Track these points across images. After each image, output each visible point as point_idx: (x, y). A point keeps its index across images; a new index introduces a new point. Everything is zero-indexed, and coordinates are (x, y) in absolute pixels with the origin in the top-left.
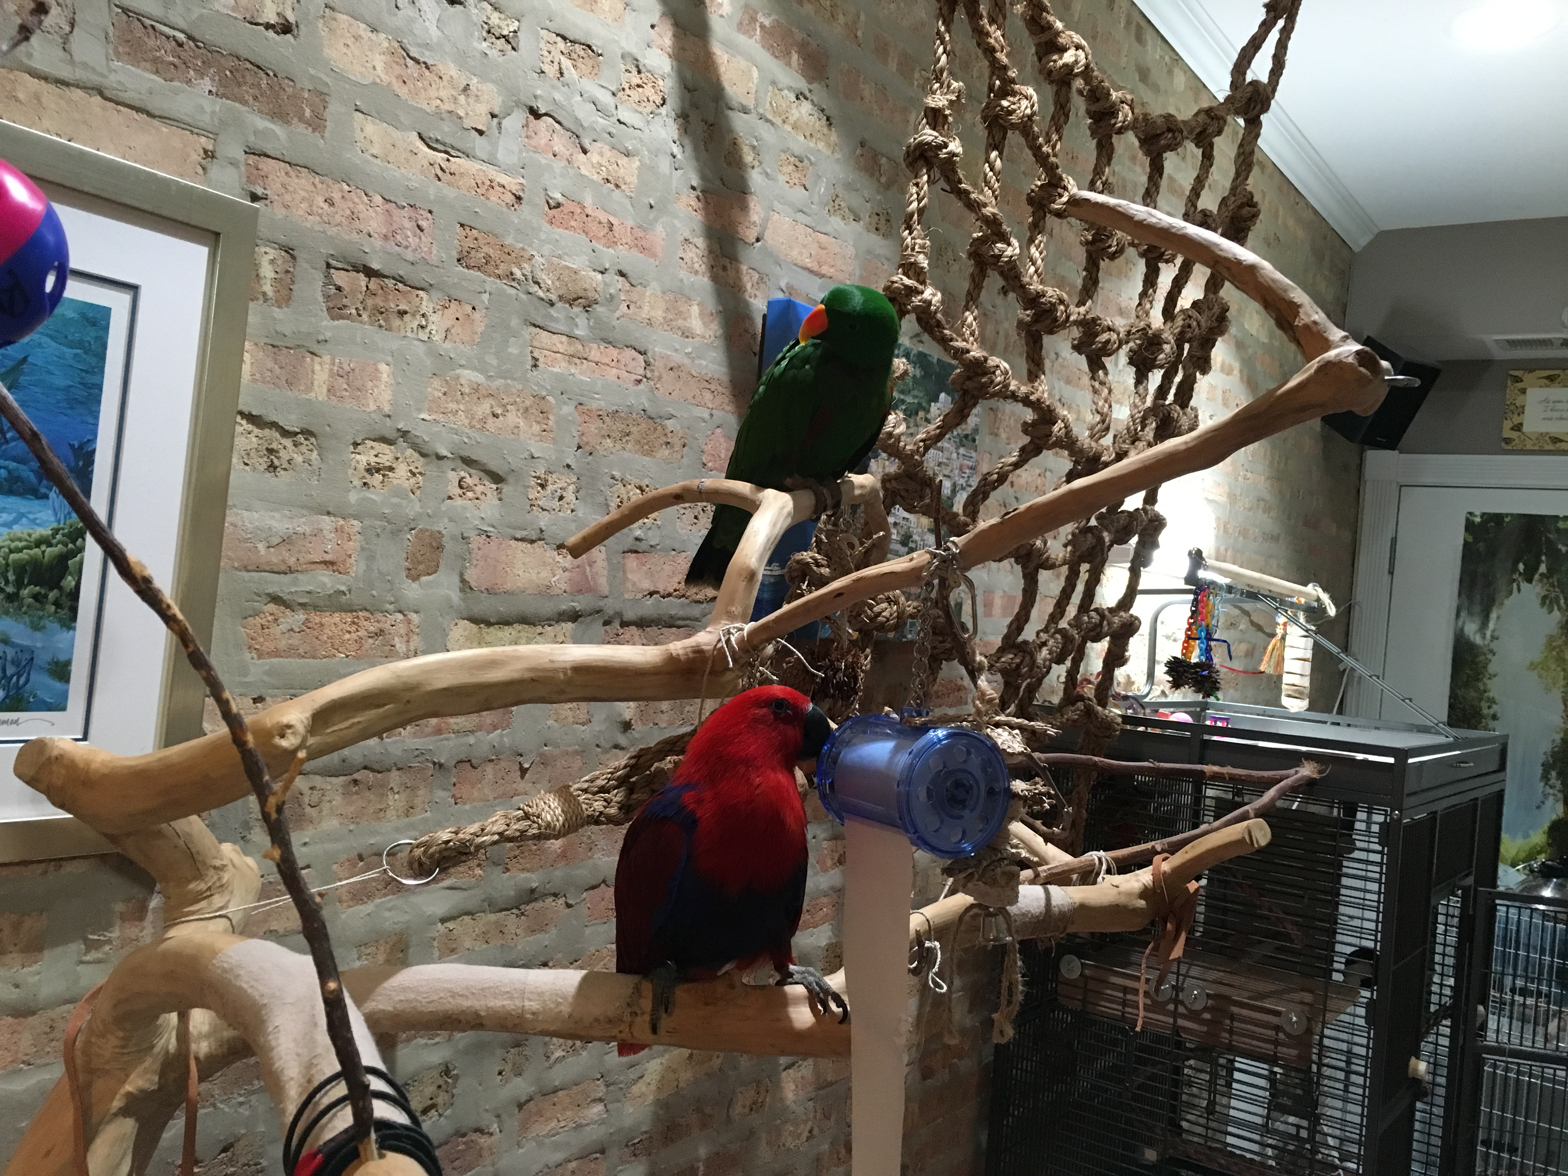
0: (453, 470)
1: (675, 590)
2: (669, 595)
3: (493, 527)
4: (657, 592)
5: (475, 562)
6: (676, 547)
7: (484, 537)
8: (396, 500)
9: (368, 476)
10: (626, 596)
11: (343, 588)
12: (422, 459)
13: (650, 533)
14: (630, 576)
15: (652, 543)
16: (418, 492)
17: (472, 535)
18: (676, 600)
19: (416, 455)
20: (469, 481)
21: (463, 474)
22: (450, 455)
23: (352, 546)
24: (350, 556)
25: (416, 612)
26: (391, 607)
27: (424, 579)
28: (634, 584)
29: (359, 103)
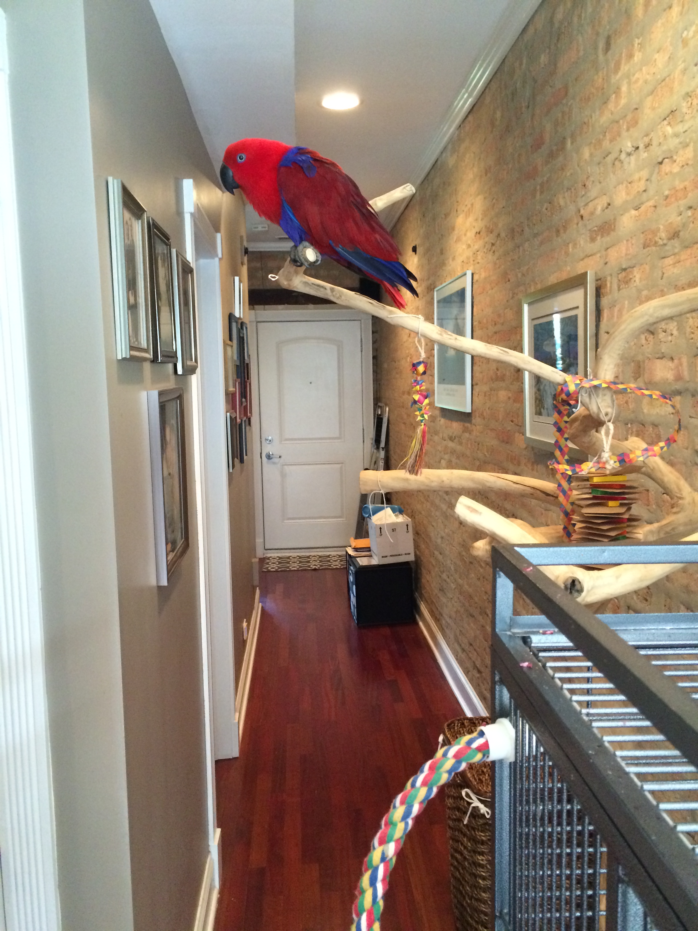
0: (643, 334)
5: (646, 371)
8: (629, 351)
16: (635, 346)
20: (647, 337)
21: (646, 334)
23: (620, 370)
29: (621, 213)
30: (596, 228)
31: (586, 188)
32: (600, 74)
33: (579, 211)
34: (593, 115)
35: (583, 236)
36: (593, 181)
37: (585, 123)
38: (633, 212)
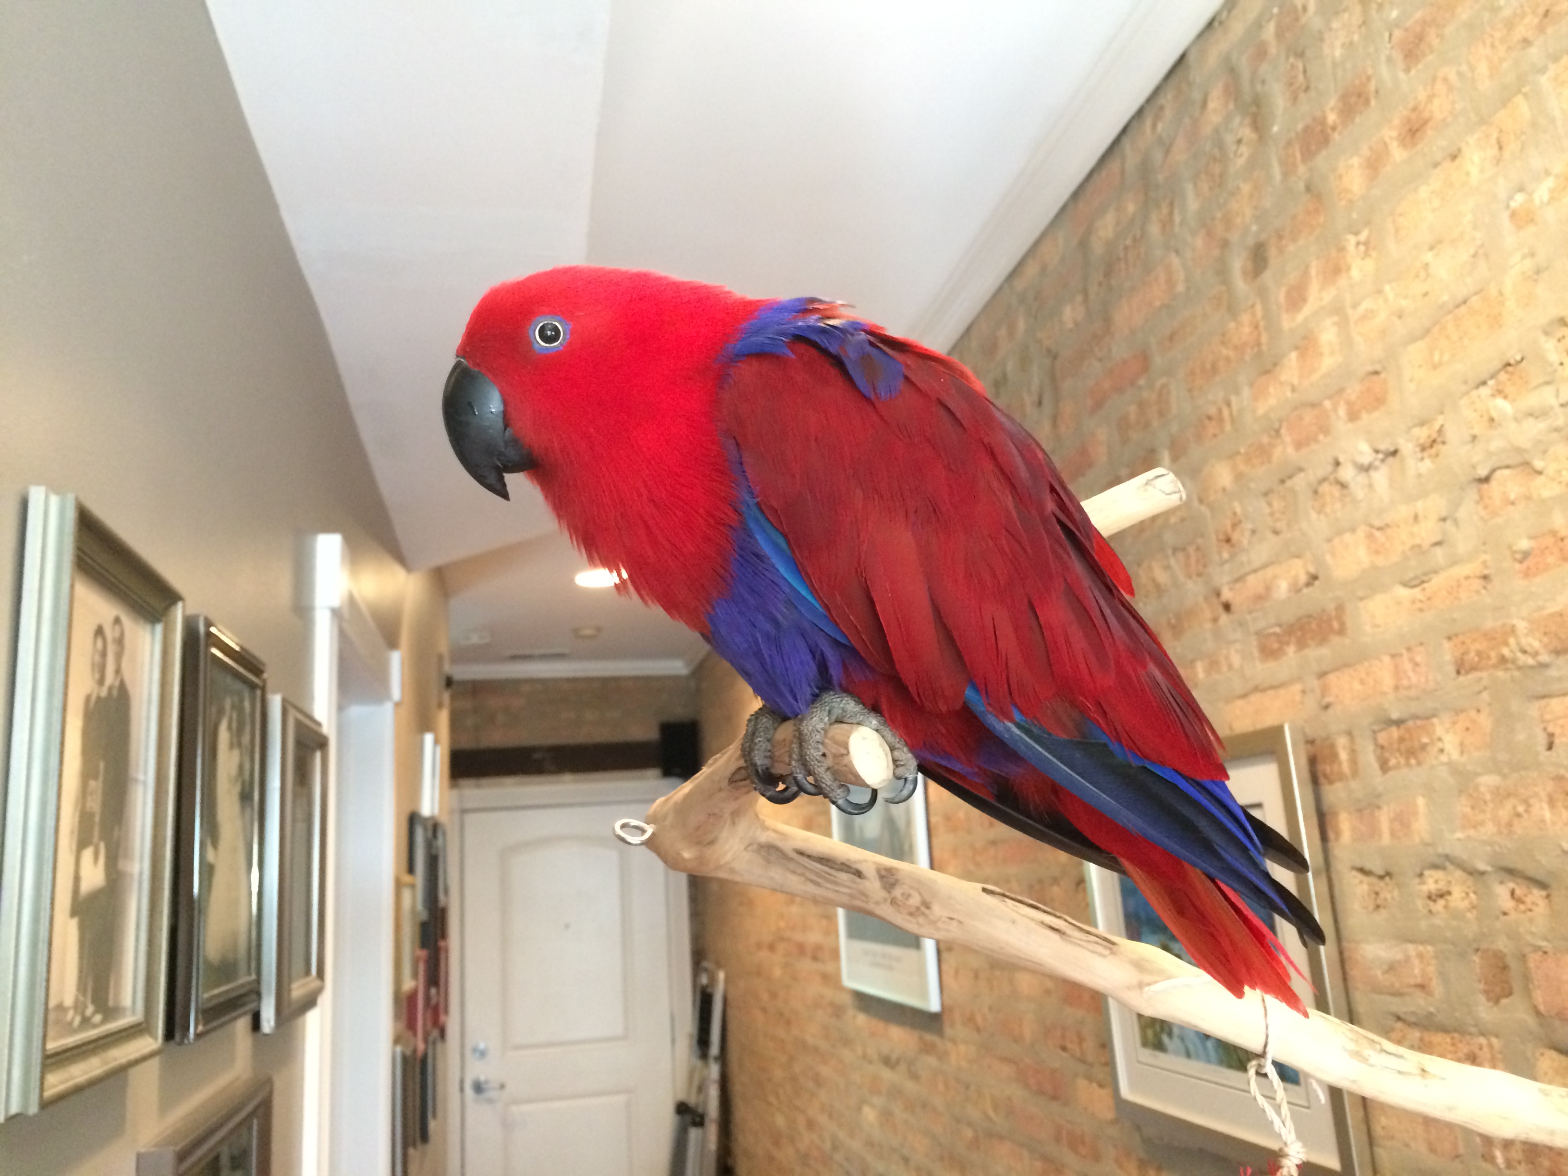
0: (1502, 883)
3: (1546, 939)
5: (1536, 983)
7: (1540, 953)
8: (1454, 923)
9: (1431, 904)
11: (1432, 1009)
12: (1470, 878)
16: (1474, 912)
17: (1527, 950)
19: (1464, 875)
20: (1518, 892)
21: (1511, 885)
22: (1489, 868)
23: (1431, 969)
24: (1431, 979)
25: (1497, 1036)
26: (1473, 1030)
27: (1504, 1001)
29: (1360, 593)
30: (1277, 630)
31: (1233, 546)
32: (1245, 318)
33: (1218, 594)
34: (1234, 399)
35: (1238, 646)
36: (1254, 532)
37: (1210, 418)
38: (1403, 592)
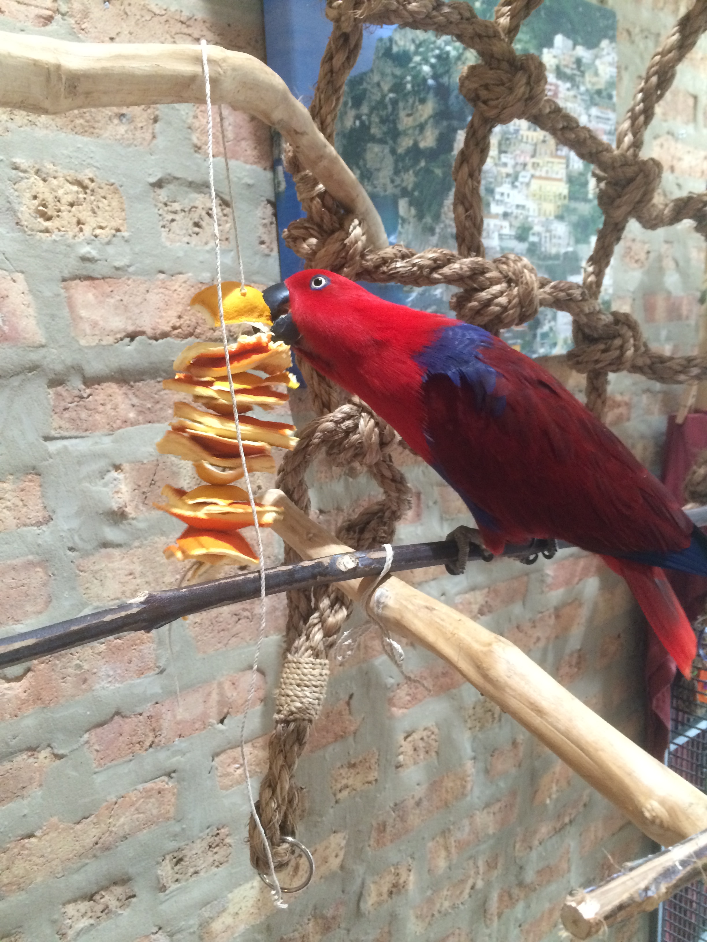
1: (174, 328)
2: (165, 335)
4: (143, 333)
6: (165, 266)
10: (83, 342)
13: (110, 250)
14: (83, 313)
15: (117, 264)
18: (178, 341)
28: (95, 325)
